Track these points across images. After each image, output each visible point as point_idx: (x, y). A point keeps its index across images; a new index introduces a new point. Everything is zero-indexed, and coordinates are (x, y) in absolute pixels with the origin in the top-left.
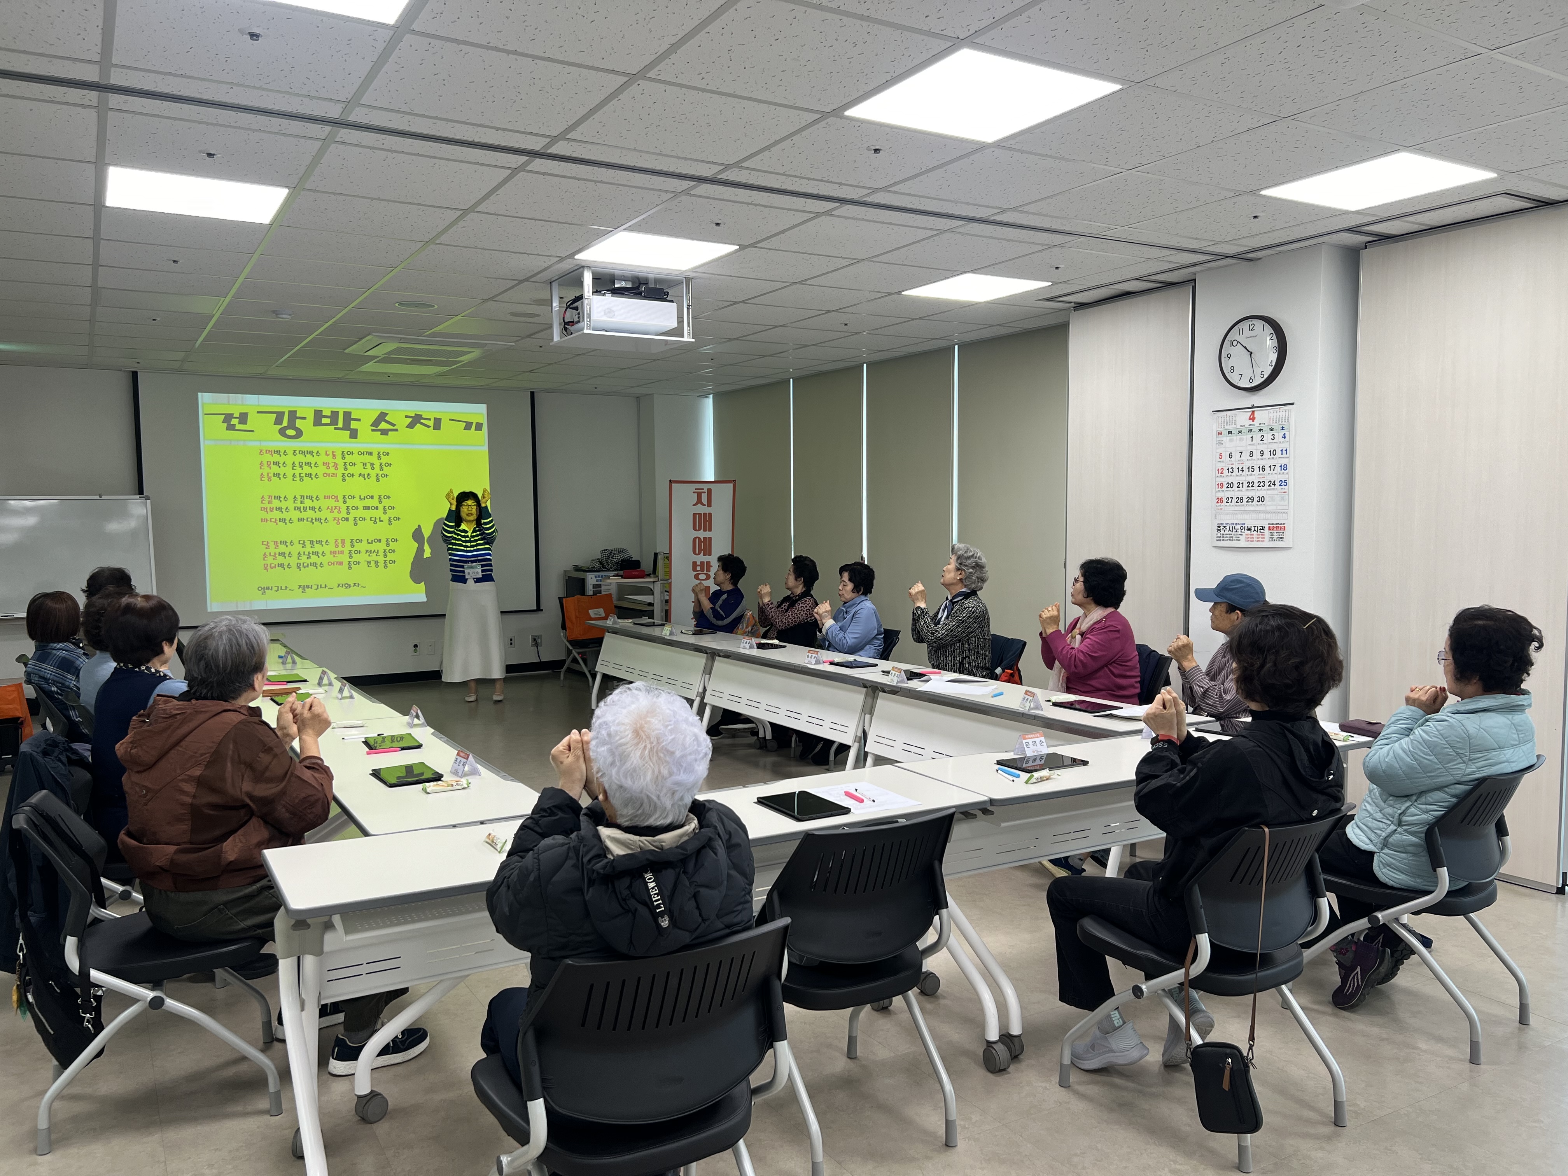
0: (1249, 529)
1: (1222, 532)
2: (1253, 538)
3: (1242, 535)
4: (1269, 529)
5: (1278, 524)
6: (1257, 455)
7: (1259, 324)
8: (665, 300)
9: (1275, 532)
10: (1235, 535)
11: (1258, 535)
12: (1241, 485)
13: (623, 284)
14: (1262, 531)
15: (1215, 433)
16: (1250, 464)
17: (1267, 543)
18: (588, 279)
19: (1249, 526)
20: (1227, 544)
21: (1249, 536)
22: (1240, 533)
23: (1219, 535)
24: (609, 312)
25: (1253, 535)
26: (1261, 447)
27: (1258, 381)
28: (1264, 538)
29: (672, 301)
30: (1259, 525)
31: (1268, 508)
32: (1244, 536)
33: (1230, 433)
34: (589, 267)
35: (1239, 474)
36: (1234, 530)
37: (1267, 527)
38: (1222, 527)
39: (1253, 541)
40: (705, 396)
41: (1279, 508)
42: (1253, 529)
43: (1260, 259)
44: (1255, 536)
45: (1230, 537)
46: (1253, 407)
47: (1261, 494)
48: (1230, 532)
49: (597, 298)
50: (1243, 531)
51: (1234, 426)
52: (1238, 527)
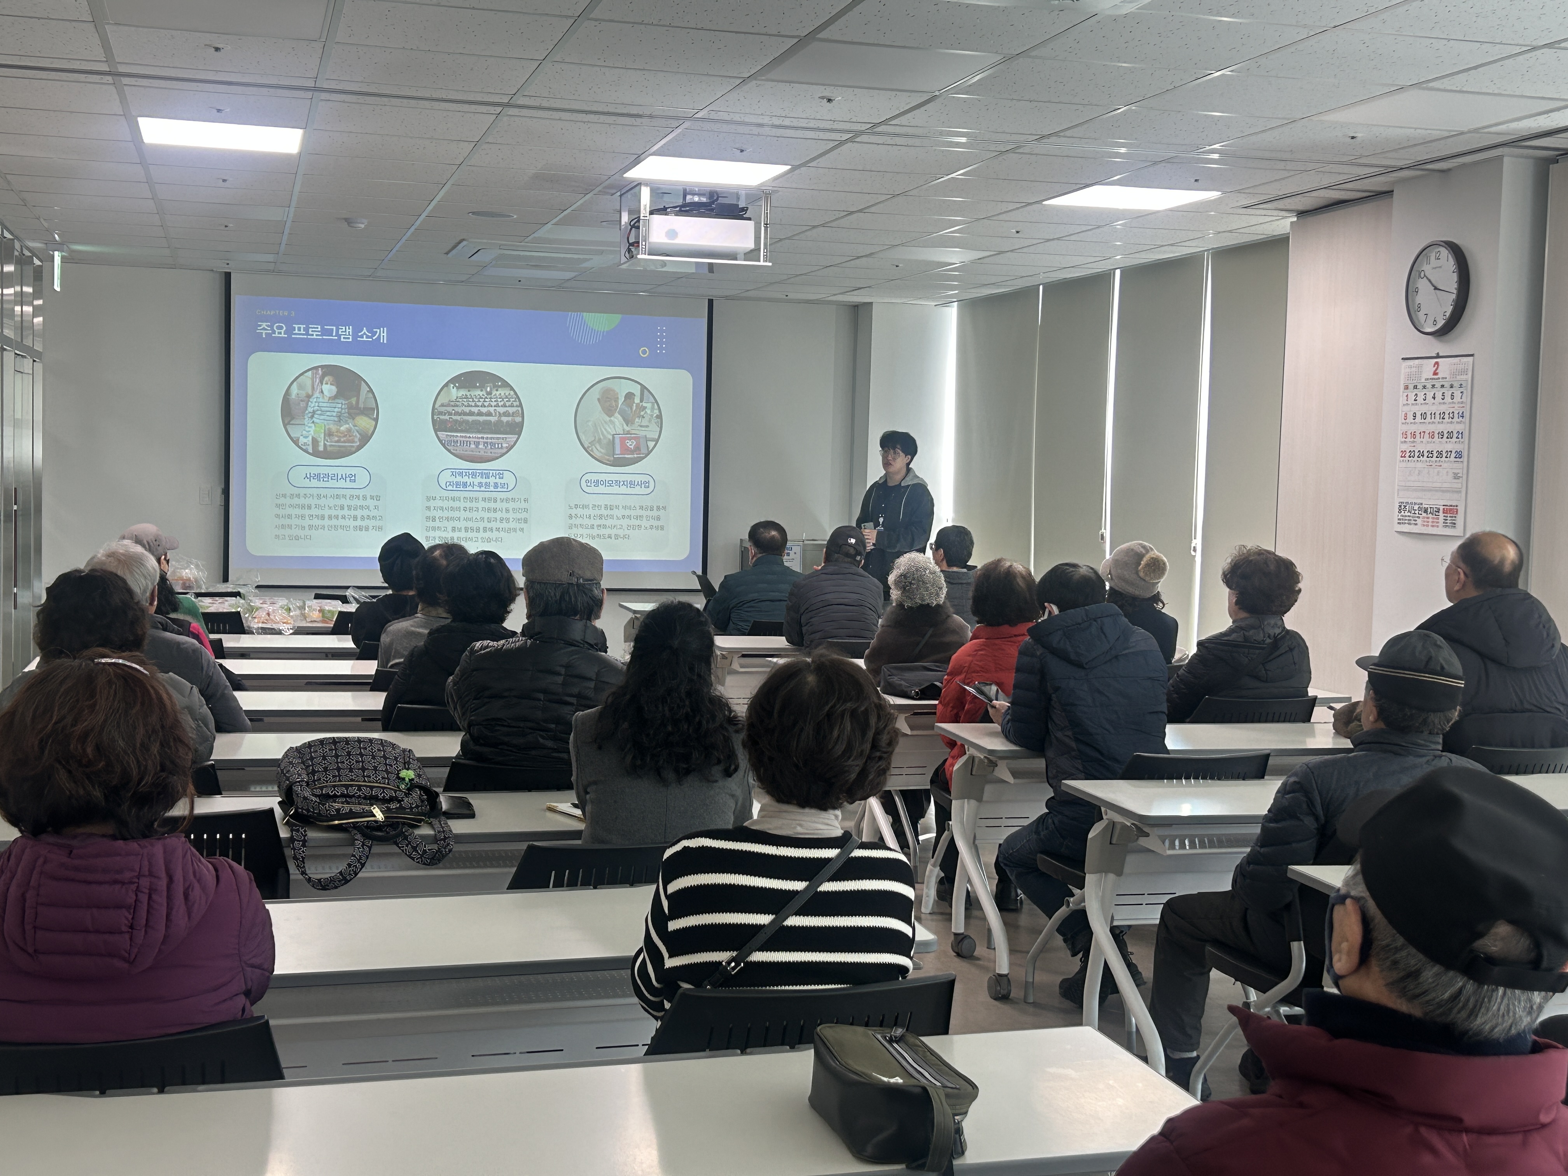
0: (1426, 511)
1: (1402, 513)
2: (1428, 522)
3: (1419, 517)
4: (1444, 513)
5: (1451, 506)
6: (1437, 416)
7: (1444, 252)
8: (742, 218)
9: (1449, 515)
10: (1413, 517)
11: (1433, 518)
13: (696, 199)
14: (1437, 514)
15: (1402, 387)
17: (1440, 531)
18: (645, 195)
19: (1426, 506)
20: (1406, 528)
21: (1426, 520)
22: (1417, 515)
23: (1400, 517)
24: (672, 234)
25: (1428, 518)
26: (1443, 408)
27: (1441, 323)
28: (1438, 522)
29: (749, 219)
30: (1434, 506)
32: (1421, 519)
33: (1415, 387)
34: (646, 185)
36: (1413, 512)
37: (1441, 508)
38: (1403, 507)
39: (1427, 526)
40: (946, 304)
42: (1429, 511)
43: (1449, 170)
44: (1430, 520)
45: (1409, 520)
46: (1438, 356)
48: (1409, 514)
49: (656, 218)
50: (1420, 512)
51: (1419, 379)
52: (1416, 507)
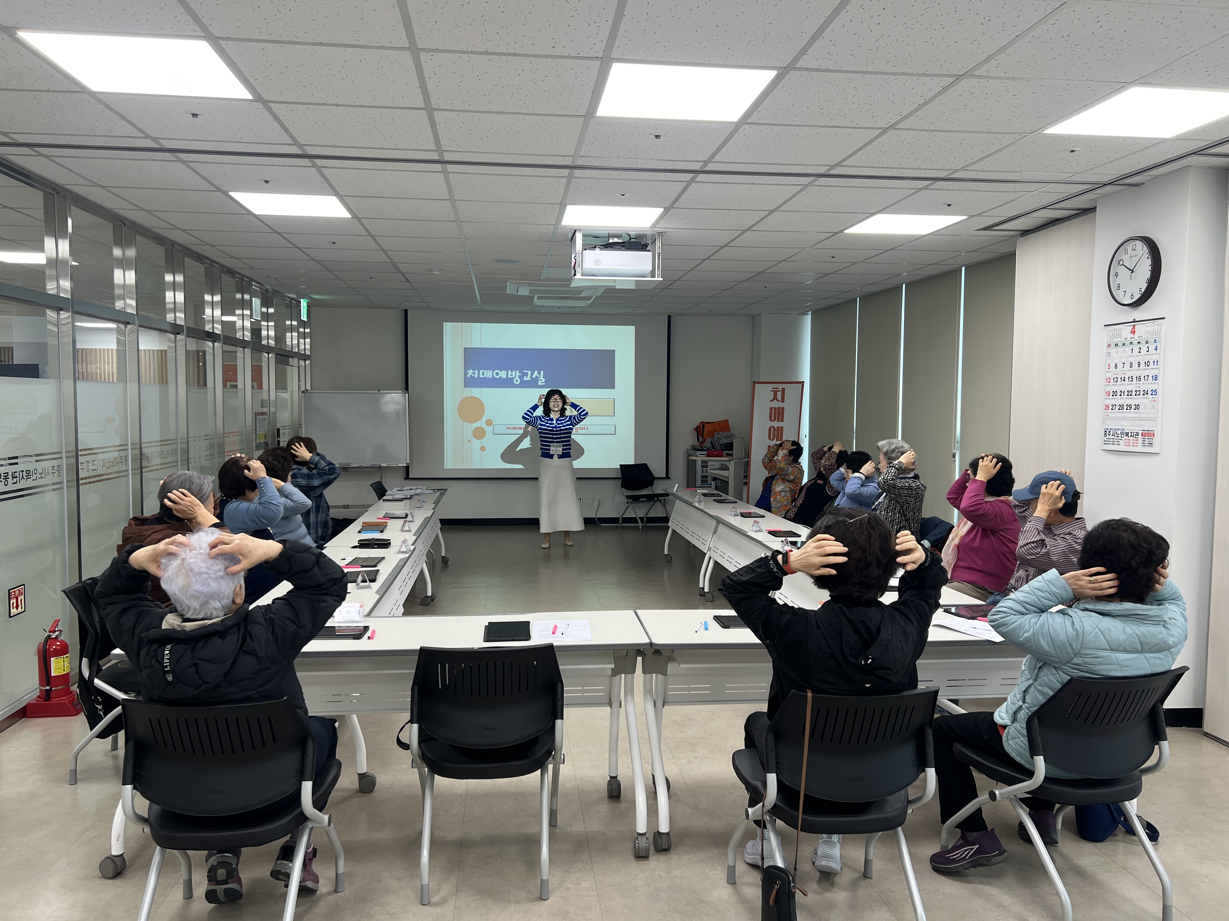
0: (1127, 434)
1: (1107, 436)
2: (1129, 443)
3: (1121, 439)
4: (1142, 436)
5: (1148, 431)
6: (1135, 365)
7: (1139, 244)
8: (644, 250)
9: (1147, 438)
10: (1116, 439)
11: (1134, 440)
12: (1122, 394)
13: (616, 240)
14: (1137, 436)
15: (1106, 346)
16: (1129, 374)
17: (1140, 449)
18: (579, 237)
19: (1127, 431)
20: (1111, 447)
21: (1127, 441)
23: (1105, 439)
24: (598, 262)
25: (1129, 440)
26: (1139, 359)
27: (1137, 296)
28: (1138, 443)
29: (649, 251)
30: (1134, 431)
31: (1142, 415)
32: (1123, 441)
33: (1117, 345)
35: (1121, 383)
36: (1116, 435)
37: (1140, 432)
38: (1107, 432)
39: (1130, 445)
40: (807, 313)
41: (1150, 416)
42: (1130, 434)
44: (1131, 441)
45: (1113, 441)
46: (1134, 321)
47: (1137, 402)
48: (1113, 437)
49: (587, 252)
50: (1122, 436)
51: (1119, 339)
52: (1119, 432)
